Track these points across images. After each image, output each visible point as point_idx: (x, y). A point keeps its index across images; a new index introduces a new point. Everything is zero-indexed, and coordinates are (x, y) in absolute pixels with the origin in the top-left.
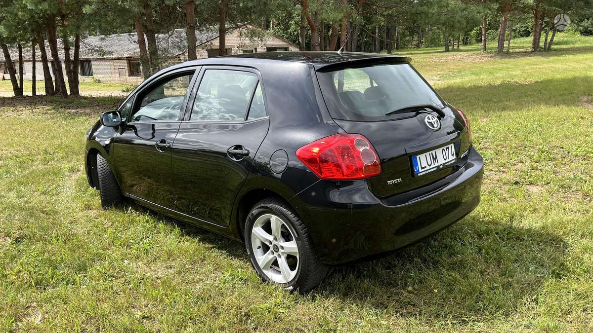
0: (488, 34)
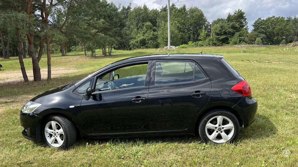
0: (72, 48)
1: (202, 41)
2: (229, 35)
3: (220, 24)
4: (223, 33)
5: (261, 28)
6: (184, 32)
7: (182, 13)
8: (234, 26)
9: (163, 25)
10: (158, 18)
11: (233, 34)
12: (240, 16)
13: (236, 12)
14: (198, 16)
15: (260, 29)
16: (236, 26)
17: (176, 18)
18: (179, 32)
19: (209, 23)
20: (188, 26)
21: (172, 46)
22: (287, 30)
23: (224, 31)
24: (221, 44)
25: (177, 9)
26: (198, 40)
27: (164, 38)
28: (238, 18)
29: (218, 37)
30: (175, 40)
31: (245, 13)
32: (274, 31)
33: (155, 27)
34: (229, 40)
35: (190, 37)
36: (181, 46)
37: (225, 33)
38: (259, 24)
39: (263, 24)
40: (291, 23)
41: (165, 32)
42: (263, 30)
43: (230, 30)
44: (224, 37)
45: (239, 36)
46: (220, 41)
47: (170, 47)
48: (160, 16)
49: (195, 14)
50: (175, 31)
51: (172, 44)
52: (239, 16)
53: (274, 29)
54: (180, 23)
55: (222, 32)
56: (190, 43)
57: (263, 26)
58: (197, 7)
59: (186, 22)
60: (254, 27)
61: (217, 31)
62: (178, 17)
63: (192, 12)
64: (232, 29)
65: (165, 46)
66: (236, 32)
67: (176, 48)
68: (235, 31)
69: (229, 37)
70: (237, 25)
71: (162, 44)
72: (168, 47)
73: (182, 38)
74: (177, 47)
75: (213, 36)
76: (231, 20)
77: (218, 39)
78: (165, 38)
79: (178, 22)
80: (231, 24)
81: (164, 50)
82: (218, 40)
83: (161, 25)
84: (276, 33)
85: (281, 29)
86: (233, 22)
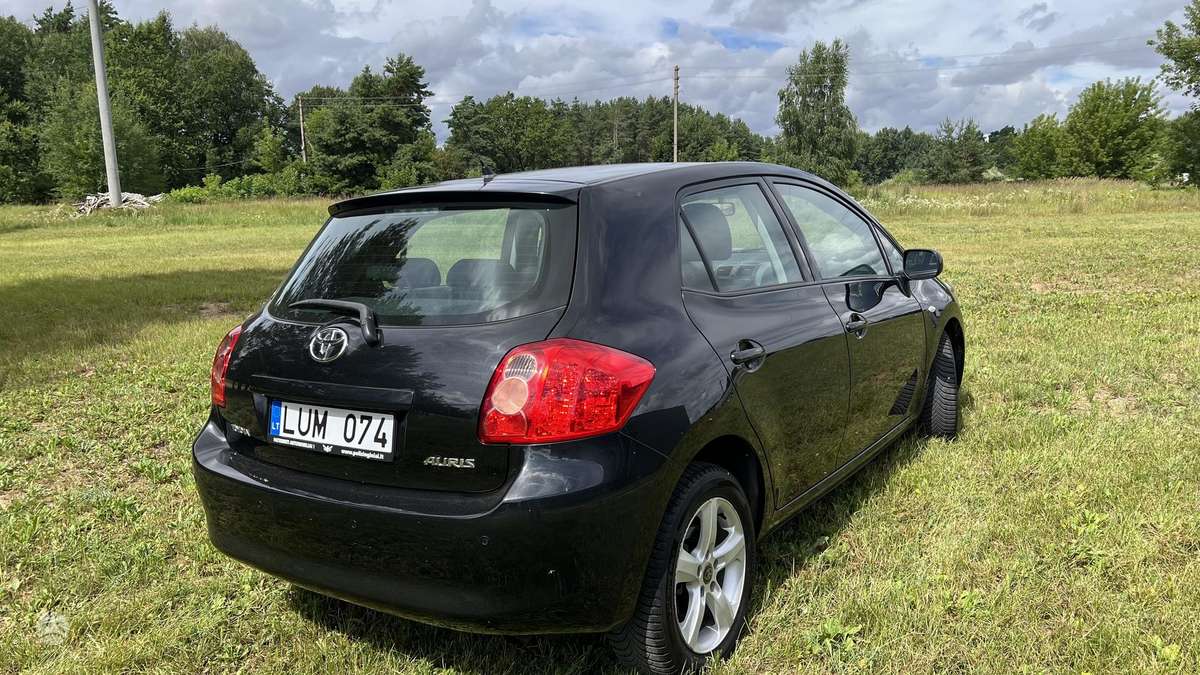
1: (270, 176)
2: (373, 153)
3: (336, 106)
4: (349, 145)
5: (477, 132)
6: (171, 132)
7: (156, 47)
8: (390, 117)
9: (64, 92)
10: (28, 58)
11: (389, 151)
12: (407, 82)
13: (391, 64)
14: (231, 68)
15: (474, 138)
16: (397, 120)
17: (125, 66)
18: (153, 133)
19: (280, 103)
20: (190, 107)
21: (126, 195)
22: (555, 145)
23: (351, 135)
24: (346, 190)
25: (129, 26)
26: (240, 170)
27: (74, 157)
28: (401, 90)
29: (332, 158)
30: (135, 165)
31: (423, 72)
32: (519, 146)
33: (17, 104)
34: (376, 174)
35: (203, 159)
36: (175, 192)
37: (359, 146)
38: (467, 118)
39: (482, 118)
40: (567, 124)
41: (80, 128)
42: (483, 142)
43: (378, 133)
44: (355, 161)
45: (415, 159)
46: (343, 174)
47: (120, 197)
48: (43, 50)
49: (214, 57)
50: (133, 124)
51: (126, 184)
52: (404, 83)
53: (517, 139)
54: (150, 93)
55: (345, 141)
56: (212, 180)
57: (483, 128)
58: (222, 29)
59: (181, 90)
60: (451, 129)
61: (325, 136)
62: (135, 65)
63: (202, 50)
64: (384, 132)
65: (95, 192)
66: (398, 142)
67: (155, 203)
68: (397, 137)
69: (374, 163)
70: (401, 115)
71: (67, 184)
72: (111, 195)
73: (166, 159)
74: (157, 198)
75: (309, 155)
76: (378, 95)
77: (331, 169)
78: (83, 158)
79: (141, 85)
80: (379, 109)
81: (88, 210)
82: (335, 172)
83: (51, 93)
84: (524, 153)
85: (540, 142)
86: (383, 101)
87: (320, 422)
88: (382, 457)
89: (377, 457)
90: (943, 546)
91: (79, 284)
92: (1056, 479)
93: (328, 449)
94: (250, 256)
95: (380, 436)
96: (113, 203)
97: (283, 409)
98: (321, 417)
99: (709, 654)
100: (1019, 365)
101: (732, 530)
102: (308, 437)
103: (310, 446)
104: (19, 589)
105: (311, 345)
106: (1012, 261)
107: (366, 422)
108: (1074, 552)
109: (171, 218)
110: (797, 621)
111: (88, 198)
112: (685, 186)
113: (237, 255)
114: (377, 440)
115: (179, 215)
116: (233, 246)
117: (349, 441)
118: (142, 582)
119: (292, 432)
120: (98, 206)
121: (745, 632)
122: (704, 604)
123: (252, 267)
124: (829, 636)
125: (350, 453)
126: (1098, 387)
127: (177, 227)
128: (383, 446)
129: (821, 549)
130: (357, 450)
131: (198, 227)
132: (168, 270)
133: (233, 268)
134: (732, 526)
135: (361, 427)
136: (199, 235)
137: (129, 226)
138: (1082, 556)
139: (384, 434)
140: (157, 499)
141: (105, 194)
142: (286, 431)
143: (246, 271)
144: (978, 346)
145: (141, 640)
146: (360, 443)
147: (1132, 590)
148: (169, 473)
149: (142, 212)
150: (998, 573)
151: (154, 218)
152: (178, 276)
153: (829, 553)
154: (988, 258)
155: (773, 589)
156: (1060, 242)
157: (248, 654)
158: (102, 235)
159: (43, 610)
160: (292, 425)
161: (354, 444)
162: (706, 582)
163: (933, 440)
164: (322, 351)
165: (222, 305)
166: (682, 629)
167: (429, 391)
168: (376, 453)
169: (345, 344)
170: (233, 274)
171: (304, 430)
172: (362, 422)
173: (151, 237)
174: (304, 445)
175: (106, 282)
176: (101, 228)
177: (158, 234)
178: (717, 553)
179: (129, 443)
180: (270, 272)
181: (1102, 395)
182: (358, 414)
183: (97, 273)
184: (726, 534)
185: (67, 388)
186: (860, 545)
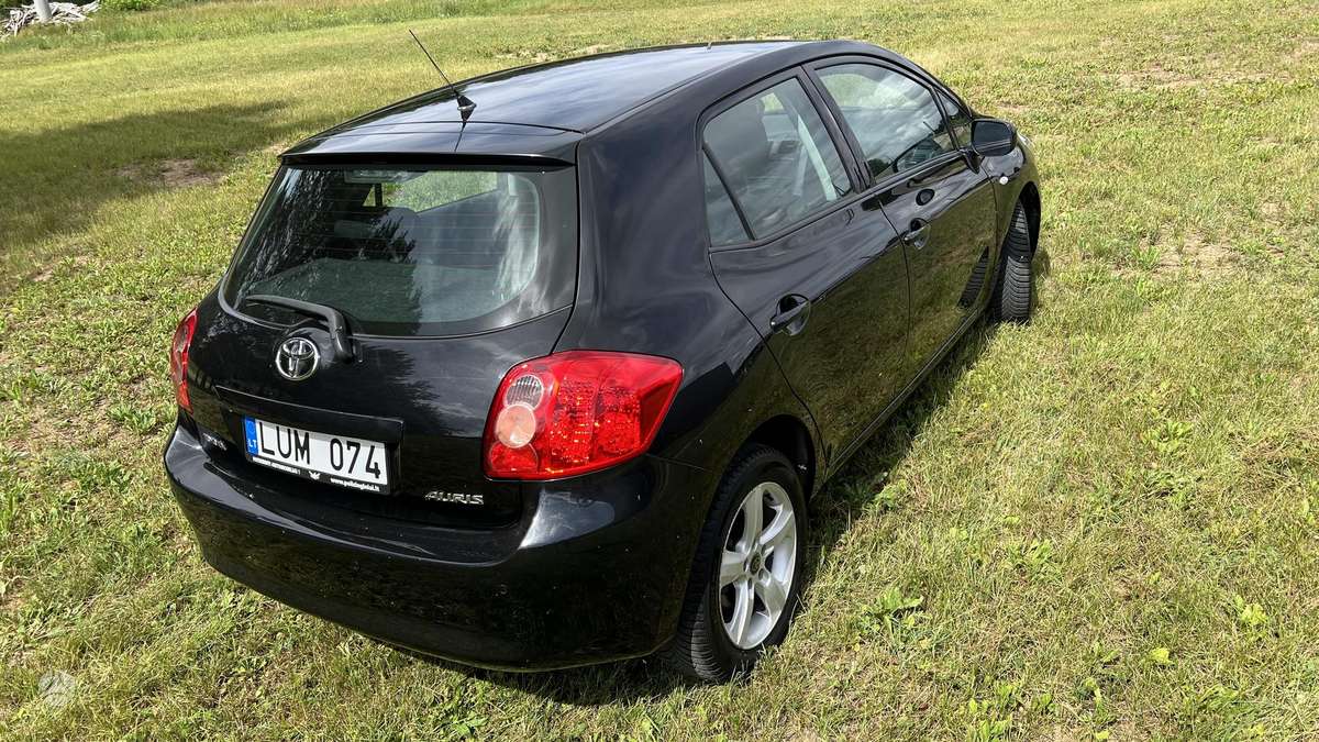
47: (48, 10)
72: (39, 8)
74: (91, 7)
81: (15, 29)
87: (302, 444)
88: (377, 489)
89: (371, 488)
90: (1012, 478)
91: (18, 142)
92: (1137, 376)
93: (315, 477)
94: (213, 86)
95: (372, 466)
96: (42, 17)
97: (258, 426)
98: (302, 439)
99: (759, 647)
100: (1101, 204)
101: (779, 509)
102: (291, 460)
103: (295, 471)
104: (6, 593)
105: (278, 361)
106: (1096, 43)
107: (353, 449)
108: (1154, 480)
109: (112, 33)
110: (854, 586)
111: (12, 12)
112: (707, 108)
113: (197, 86)
114: (368, 470)
115: (122, 28)
116: (194, 71)
117: (338, 468)
118: (140, 575)
119: (272, 453)
120: (26, 22)
121: (799, 609)
122: (752, 597)
123: (217, 104)
124: (888, 611)
125: (341, 482)
126: (1189, 229)
127: (122, 45)
128: (377, 477)
129: (879, 488)
130: (348, 480)
131: (146, 43)
132: (119, 115)
133: (193, 107)
134: (779, 504)
135: (349, 454)
136: (149, 56)
137: (66, 48)
138: (1162, 485)
139: (376, 464)
140: (144, 458)
141: (31, 7)
142: (265, 450)
143: (211, 110)
144: (1056, 180)
145: (147, 659)
146: (350, 471)
147: (1215, 528)
148: (153, 421)
149: (77, 28)
150: (1071, 514)
151: (93, 35)
152: (132, 123)
153: (887, 492)
154: (1071, 39)
155: (828, 550)
156: (1154, 8)
157: (266, 665)
158: (35, 63)
159: (37, 621)
160: (271, 444)
161: (343, 473)
162: (753, 573)
163: (1004, 326)
164: (291, 369)
165: (188, 162)
166: (730, 632)
167: (422, 402)
168: (371, 484)
169: (317, 357)
170: (193, 115)
171: (286, 452)
172: (349, 449)
173: (93, 63)
174: (288, 469)
175: (49, 137)
176: (34, 52)
177: (100, 57)
178: (764, 539)
179: (103, 380)
180: (240, 109)
181: (1192, 243)
182: (343, 440)
183: (36, 126)
184: (774, 513)
185: (23, 302)
186: (921, 480)
